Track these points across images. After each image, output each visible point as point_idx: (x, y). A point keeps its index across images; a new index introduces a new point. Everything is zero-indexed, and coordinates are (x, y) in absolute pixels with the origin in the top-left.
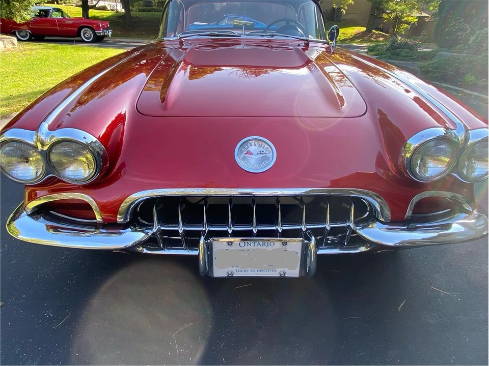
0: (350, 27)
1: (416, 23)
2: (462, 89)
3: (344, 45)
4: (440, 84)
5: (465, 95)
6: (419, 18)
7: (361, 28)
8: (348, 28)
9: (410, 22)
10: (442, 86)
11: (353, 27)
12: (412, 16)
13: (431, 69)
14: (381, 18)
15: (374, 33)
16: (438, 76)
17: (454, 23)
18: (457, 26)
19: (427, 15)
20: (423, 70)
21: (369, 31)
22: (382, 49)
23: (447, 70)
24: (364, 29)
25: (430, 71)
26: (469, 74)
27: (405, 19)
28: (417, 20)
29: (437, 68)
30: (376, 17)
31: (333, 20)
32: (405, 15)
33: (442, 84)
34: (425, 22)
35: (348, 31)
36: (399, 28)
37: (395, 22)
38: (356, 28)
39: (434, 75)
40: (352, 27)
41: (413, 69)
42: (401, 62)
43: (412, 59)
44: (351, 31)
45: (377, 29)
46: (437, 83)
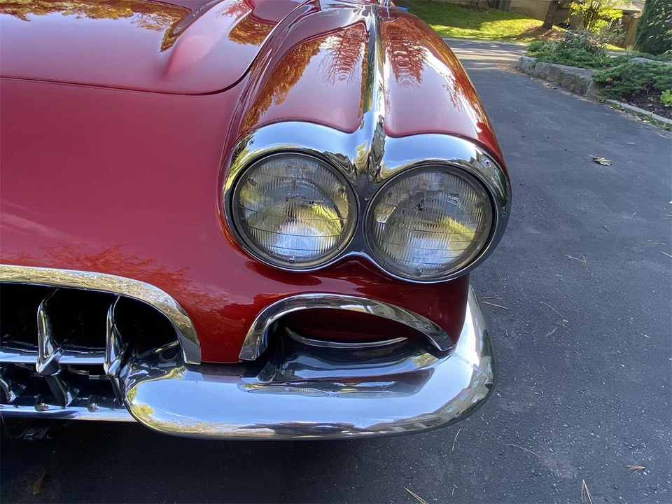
0: (520, 18)
1: (620, 20)
2: (651, 113)
3: (505, 43)
4: (619, 103)
5: (654, 123)
6: (625, 13)
7: (536, 21)
8: (517, 20)
9: (611, 18)
10: (621, 106)
11: (525, 20)
12: (615, 9)
13: (609, 79)
14: (568, 9)
15: (555, 30)
16: (619, 92)
17: (664, 14)
18: (669, 19)
19: (639, 10)
20: (597, 80)
21: (547, 26)
22: (549, 49)
23: (633, 82)
24: (540, 23)
25: (607, 83)
26: (668, 91)
27: (604, 12)
28: (621, 15)
29: (619, 79)
30: (560, 7)
31: (497, 8)
32: (603, 6)
33: (622, 104)
34: (632, 18)
35: (517, 25)
36: (592, 26)
37: (589, 16)
38: (529, 20)
39: (612, 89)
40: (523, 18)
41: (583, 79)
42: (569, 67)
43: (589, 65)
44: (520, 25)
45: (562, 25)
46: (615, 102)
